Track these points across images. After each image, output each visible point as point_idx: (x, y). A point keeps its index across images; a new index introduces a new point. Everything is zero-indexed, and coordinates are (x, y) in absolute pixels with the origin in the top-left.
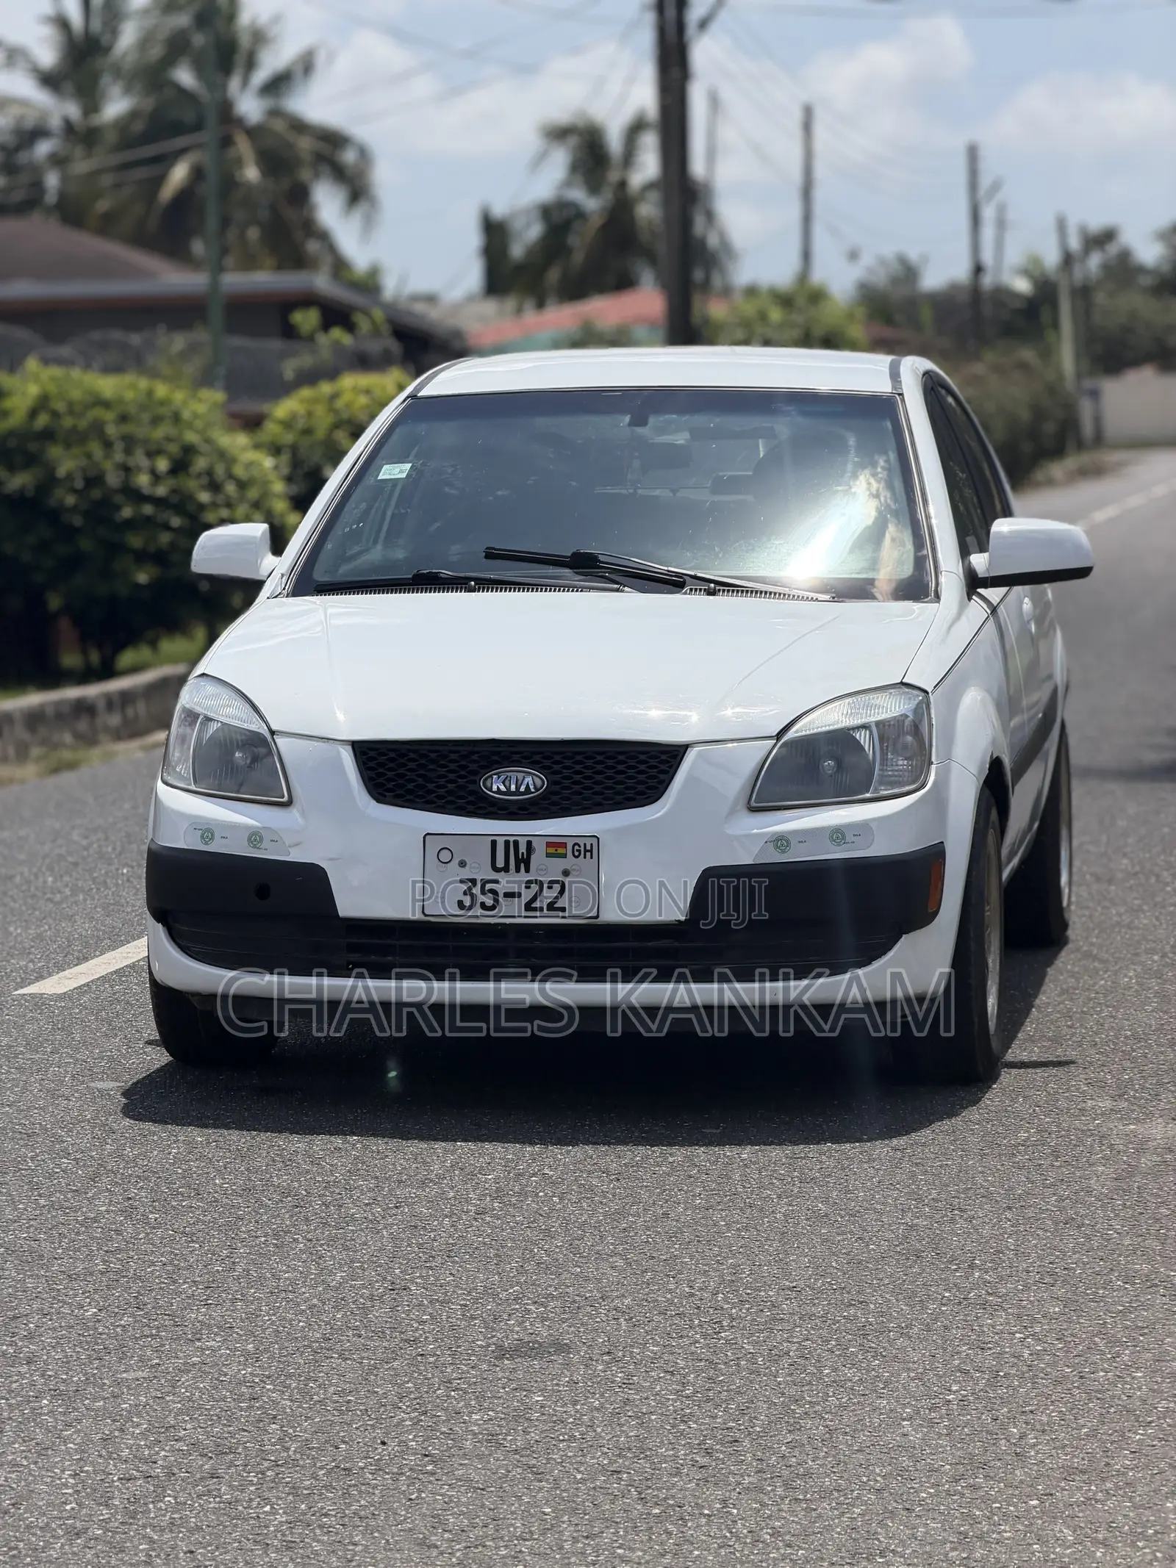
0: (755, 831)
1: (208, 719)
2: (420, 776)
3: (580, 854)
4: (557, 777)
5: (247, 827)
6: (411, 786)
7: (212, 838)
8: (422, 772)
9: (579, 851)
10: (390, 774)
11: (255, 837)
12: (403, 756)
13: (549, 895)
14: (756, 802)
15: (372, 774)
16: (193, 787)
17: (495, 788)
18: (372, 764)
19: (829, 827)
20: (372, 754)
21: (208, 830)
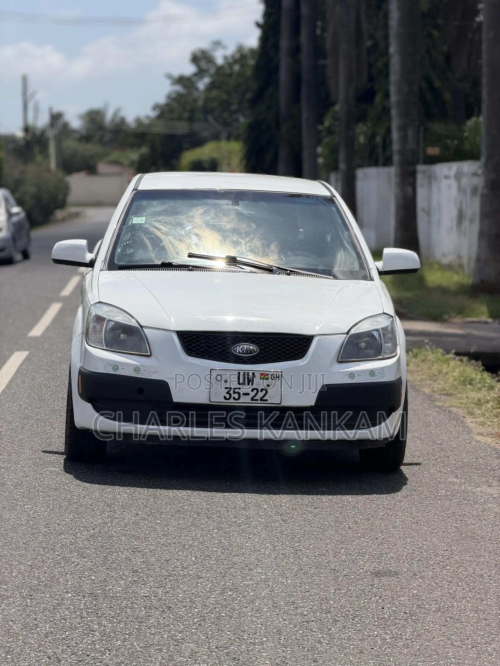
0: (341, 371)
1: (110, 320)
2: (207, 346)
3: (274, 378)
4: (263, 348)
5: (133, 365)
6: (203, 350)
7: (118, 369)
8: (207, 344)
9: (274, 377)
10: (194, 345)
11: (137, 369)
12: (198, 337)
13: (261, 394)
14: (341, 359)
15: (186, 344)
16: (105, 348)
17: (238, 351)
18: (186, 340)
19: (369, 369)
20: (186, 336)
21: (115, 366)
